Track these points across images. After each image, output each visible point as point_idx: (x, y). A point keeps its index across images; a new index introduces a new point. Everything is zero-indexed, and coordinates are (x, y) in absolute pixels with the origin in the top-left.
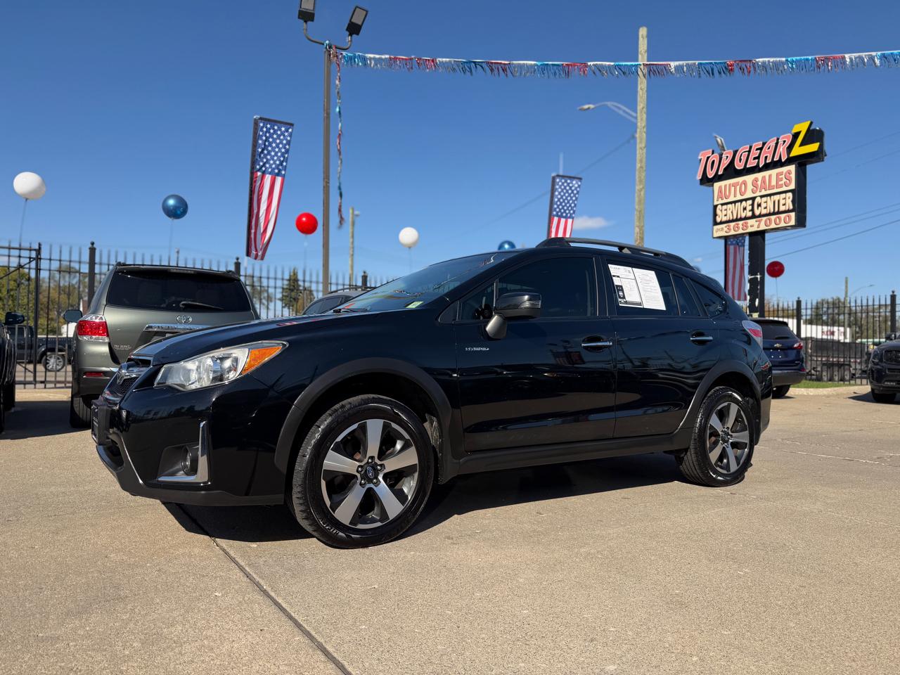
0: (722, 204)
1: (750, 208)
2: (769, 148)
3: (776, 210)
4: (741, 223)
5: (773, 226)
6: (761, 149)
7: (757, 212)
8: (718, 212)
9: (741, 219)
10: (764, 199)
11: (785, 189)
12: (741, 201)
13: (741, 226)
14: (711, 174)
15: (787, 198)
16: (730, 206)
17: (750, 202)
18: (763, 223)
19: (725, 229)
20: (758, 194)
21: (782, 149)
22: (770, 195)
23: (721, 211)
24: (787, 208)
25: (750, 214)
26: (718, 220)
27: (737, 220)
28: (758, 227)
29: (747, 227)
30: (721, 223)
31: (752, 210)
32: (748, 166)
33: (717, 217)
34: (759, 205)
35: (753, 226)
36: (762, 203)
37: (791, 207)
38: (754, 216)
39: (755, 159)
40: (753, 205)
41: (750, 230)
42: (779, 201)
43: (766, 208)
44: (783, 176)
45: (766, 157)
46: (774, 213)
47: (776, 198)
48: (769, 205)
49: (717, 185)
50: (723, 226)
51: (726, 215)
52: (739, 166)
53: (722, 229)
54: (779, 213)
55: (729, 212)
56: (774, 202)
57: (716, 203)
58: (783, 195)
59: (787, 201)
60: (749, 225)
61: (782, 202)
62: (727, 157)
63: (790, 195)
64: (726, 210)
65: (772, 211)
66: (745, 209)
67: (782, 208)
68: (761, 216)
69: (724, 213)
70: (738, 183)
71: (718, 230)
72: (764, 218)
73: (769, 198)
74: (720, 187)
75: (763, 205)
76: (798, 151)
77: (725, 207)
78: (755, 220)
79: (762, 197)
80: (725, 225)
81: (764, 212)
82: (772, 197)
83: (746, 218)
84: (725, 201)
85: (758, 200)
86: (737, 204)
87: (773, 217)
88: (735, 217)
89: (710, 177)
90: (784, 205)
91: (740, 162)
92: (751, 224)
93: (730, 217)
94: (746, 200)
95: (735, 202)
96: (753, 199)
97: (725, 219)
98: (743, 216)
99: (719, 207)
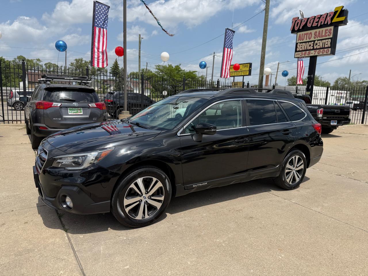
0: (300, 43)
1: (312, 45)
2: (323, 18)
4: (307, 52)
5: (321, 54)
6: (319, 18)
7: (315, 47)
8: (298, 46)
9: (308, 50)
10: (319, 42)
11: (328, 37)
12: (309, 42)
14: (296, 29)
16: (303, 44)
17: (313, 43)
18: (317, 52)
19: (301, 54)
20: (317, 39)
21: (329, 18)
22: (321, 40)
23: (300, 46)
24: (328, 46)
25: (312, 48)
26: (298, 50)
27: (306, 50)
28: (314, 54)
30: (299, 51)
32: (313, 26)
33: (297, 48)
34: (316, 44)
35: (313, 53)
37: (330, 46)
38: (313, 49)
39: (316, 22)
41: (311, 55)
42: (325, 43)
43: (319, 46)
44: (328, 31)
45: (321, 22)
46: (322, 48)
47: (324, 41)
48: (320, 44)
49: (299, 34)
50: (300, 53)
51: (301, 48)
52: (309, 25)
53: (299, 54)
54: (325, 48)
55: (303, 47)
56: (323, 43)
57: (297, 42)
58: (327, 40)
59: (328, 43)
60: (311, 53)
61: (326, 43)
62: (304, 21)
63: (330, 40)
64: (302, 45)
65: (322, 47)
66: (310, 45)
67: (326, 46)
68: (317, 49)
69: (301, 47)
70: (308, 33)
71: (297, 54)
72: (318, 50)
75: (318, 44)
76: (335, 20)
77: (301, 44)
78: (313, 51)
81: (318, 47)
82: (322, 41)
83: (310, 50)
84: (302, 41)
85: (316, 42)
86: (307, 43)
87: (321, 50)
88: (305, 49)
90: (327, 44)
91: (310, 23)
93: (303, 49)
94: (311, 41)
95: (306, 42)
96: (314, 41)
97: (301, 49)
98: (309, 48)
99: (299, 44)
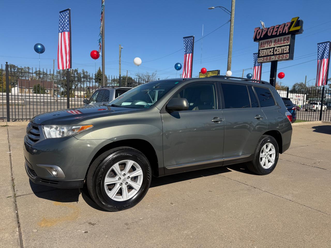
2: (281, 27)
3: (283, 52)
4: (268, 57)
5: (281, 59)
6: (278, 28)
7: (275, 53)
11: (286, 44)
12: (269, 48)
13: (268, 58)
15: (287, 48)
16: (265, 50)
18: (277, 57)
21: (286, 28)
23: (261, 52)
25: (272, 54)
28: (275, 59)
29: (271, 59)
30: (261, 57)
31: (273, 52)
32: (273, 35)
33: (260, 54)
36: (277, 49)
37: (288, 52)
38: (274, 55)
39: (276, 31)
40: (274, 50)
43: (278, 52)
44: (286, 39)
45: (280, 31)
46: (281, 54)
47: (283, 48)
48: (280, 50)
52: (269, 34)
54: (284, 54)
55: (264, 53)
57: (259, 49)
58: (285, 47)
62: (265, 30)
66: (270, 52)
67: (285, 52)
68: (276, 55)
70: (269, 41)
71: (260, 60)
73: (280, 47)
74: (262, 43)
76: (292, 29)
77: (263, 51)
79: (277, 47)
80: (263, 58)
84: (263, 48)
85: (276, 48)
86: (268, 50)
88: (266, 55)
89: (258, 38)
90: (286, 50)
91: (270, 32)
92: (273, 58)
93: (264, 55)
94: (271, 48)
96: (274, 48)
97: (262, 55)
98: (270, 54)
99: (261, 50)
